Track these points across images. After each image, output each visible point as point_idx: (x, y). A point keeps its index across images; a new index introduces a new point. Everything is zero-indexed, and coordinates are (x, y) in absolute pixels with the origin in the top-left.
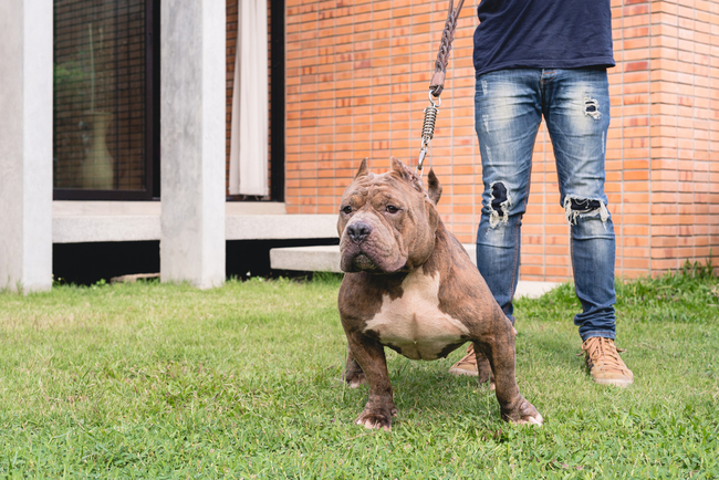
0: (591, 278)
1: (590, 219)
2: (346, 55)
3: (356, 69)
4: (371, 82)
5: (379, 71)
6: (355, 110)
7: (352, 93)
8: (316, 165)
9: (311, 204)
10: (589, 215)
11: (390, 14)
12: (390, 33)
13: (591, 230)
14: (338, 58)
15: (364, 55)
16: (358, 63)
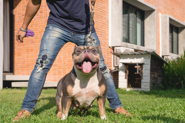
0: (111, 91)
1: (105, 73)
2: (28, 40)
3: (31, 43)
4: (34, 46)
5: (36, 44)
6: (30, 52)
7: (30, 48)
8: (21, 65)
9: (20, 73)
10: (105, 72)
11: (38, 31)
12: (38, 35)
13: (106, 77)
14: (26, 41)
15: (32, 40)
16: (31, 42)
